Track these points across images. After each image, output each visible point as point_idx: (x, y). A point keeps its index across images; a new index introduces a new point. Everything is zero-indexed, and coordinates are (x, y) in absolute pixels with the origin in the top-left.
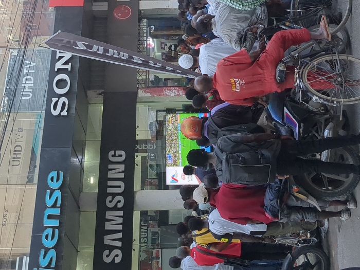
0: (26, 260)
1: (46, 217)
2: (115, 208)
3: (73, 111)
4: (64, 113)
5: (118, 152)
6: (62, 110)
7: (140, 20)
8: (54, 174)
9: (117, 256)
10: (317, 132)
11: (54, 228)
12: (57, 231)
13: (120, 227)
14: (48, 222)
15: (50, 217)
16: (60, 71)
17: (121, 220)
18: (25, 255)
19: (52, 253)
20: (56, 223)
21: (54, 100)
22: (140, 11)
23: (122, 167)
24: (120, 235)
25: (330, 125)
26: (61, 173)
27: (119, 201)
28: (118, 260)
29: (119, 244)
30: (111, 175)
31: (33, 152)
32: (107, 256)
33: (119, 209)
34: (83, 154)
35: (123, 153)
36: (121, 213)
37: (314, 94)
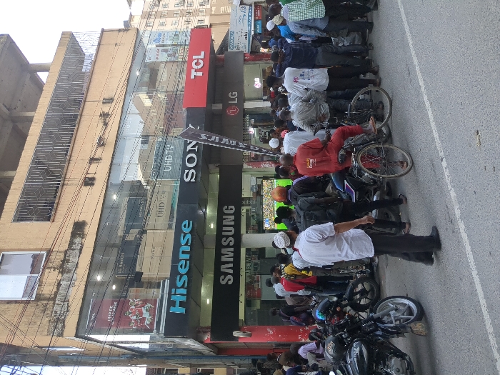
0: (167, 282)
1: (181, 252)
2: (228, 246)
3: (199, 179)
4: (193, 180)
5: (230, 207)
6: (192, 178)
7: (244, 116)
8: (186, 222)
9: (230, 280)
10: (368, 197)
11: (186, 260)
12: (188, 262)
13: (232, 260)
14: (182, 256)
15: (184, 252)
16: (191, 151)
17: (232, 255)
18: (166, 278)
19: (185, 278)
20: (187, 256)
21: (187, 171)
22: (244, 109)
23: (233, 217)
24: (231, 265)
25: (378, 193)
26: (191, 222)
27: (231, 241)
28: (230, 283)
29: (231, 271)
30: (225, 223)
31: (172, 207)
32: (223, 280)
33: (231, 247)
34: (206, 208)
35: (233, 207)
36: (232, 249)
37: (365, 172)
